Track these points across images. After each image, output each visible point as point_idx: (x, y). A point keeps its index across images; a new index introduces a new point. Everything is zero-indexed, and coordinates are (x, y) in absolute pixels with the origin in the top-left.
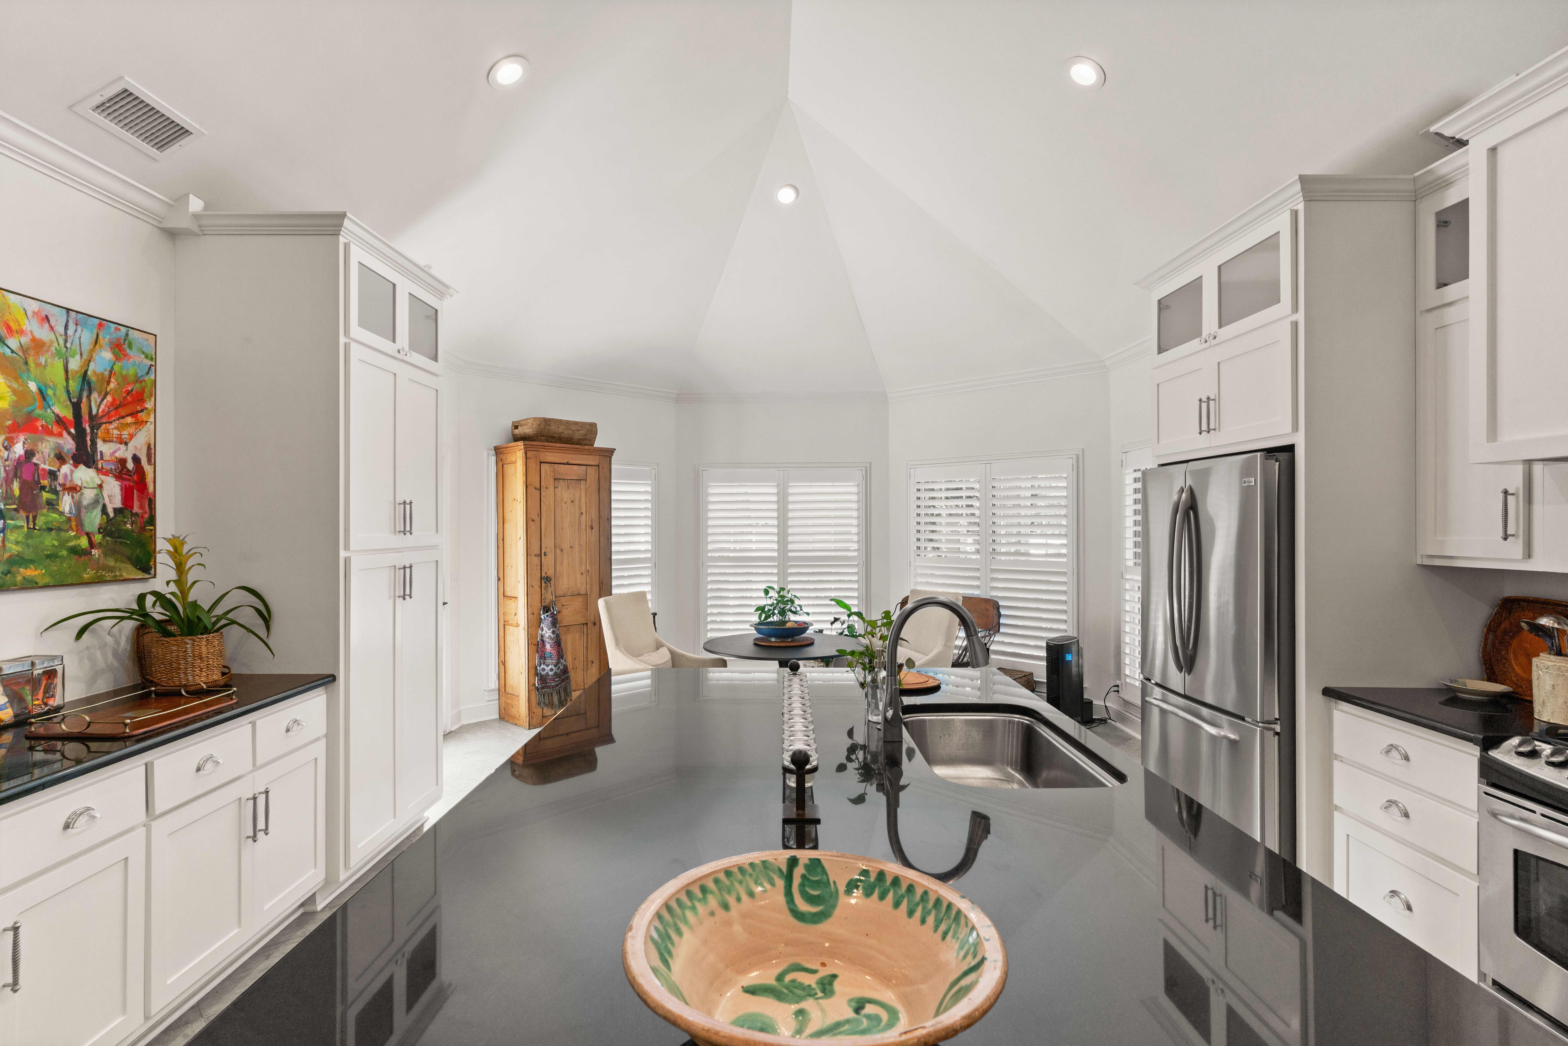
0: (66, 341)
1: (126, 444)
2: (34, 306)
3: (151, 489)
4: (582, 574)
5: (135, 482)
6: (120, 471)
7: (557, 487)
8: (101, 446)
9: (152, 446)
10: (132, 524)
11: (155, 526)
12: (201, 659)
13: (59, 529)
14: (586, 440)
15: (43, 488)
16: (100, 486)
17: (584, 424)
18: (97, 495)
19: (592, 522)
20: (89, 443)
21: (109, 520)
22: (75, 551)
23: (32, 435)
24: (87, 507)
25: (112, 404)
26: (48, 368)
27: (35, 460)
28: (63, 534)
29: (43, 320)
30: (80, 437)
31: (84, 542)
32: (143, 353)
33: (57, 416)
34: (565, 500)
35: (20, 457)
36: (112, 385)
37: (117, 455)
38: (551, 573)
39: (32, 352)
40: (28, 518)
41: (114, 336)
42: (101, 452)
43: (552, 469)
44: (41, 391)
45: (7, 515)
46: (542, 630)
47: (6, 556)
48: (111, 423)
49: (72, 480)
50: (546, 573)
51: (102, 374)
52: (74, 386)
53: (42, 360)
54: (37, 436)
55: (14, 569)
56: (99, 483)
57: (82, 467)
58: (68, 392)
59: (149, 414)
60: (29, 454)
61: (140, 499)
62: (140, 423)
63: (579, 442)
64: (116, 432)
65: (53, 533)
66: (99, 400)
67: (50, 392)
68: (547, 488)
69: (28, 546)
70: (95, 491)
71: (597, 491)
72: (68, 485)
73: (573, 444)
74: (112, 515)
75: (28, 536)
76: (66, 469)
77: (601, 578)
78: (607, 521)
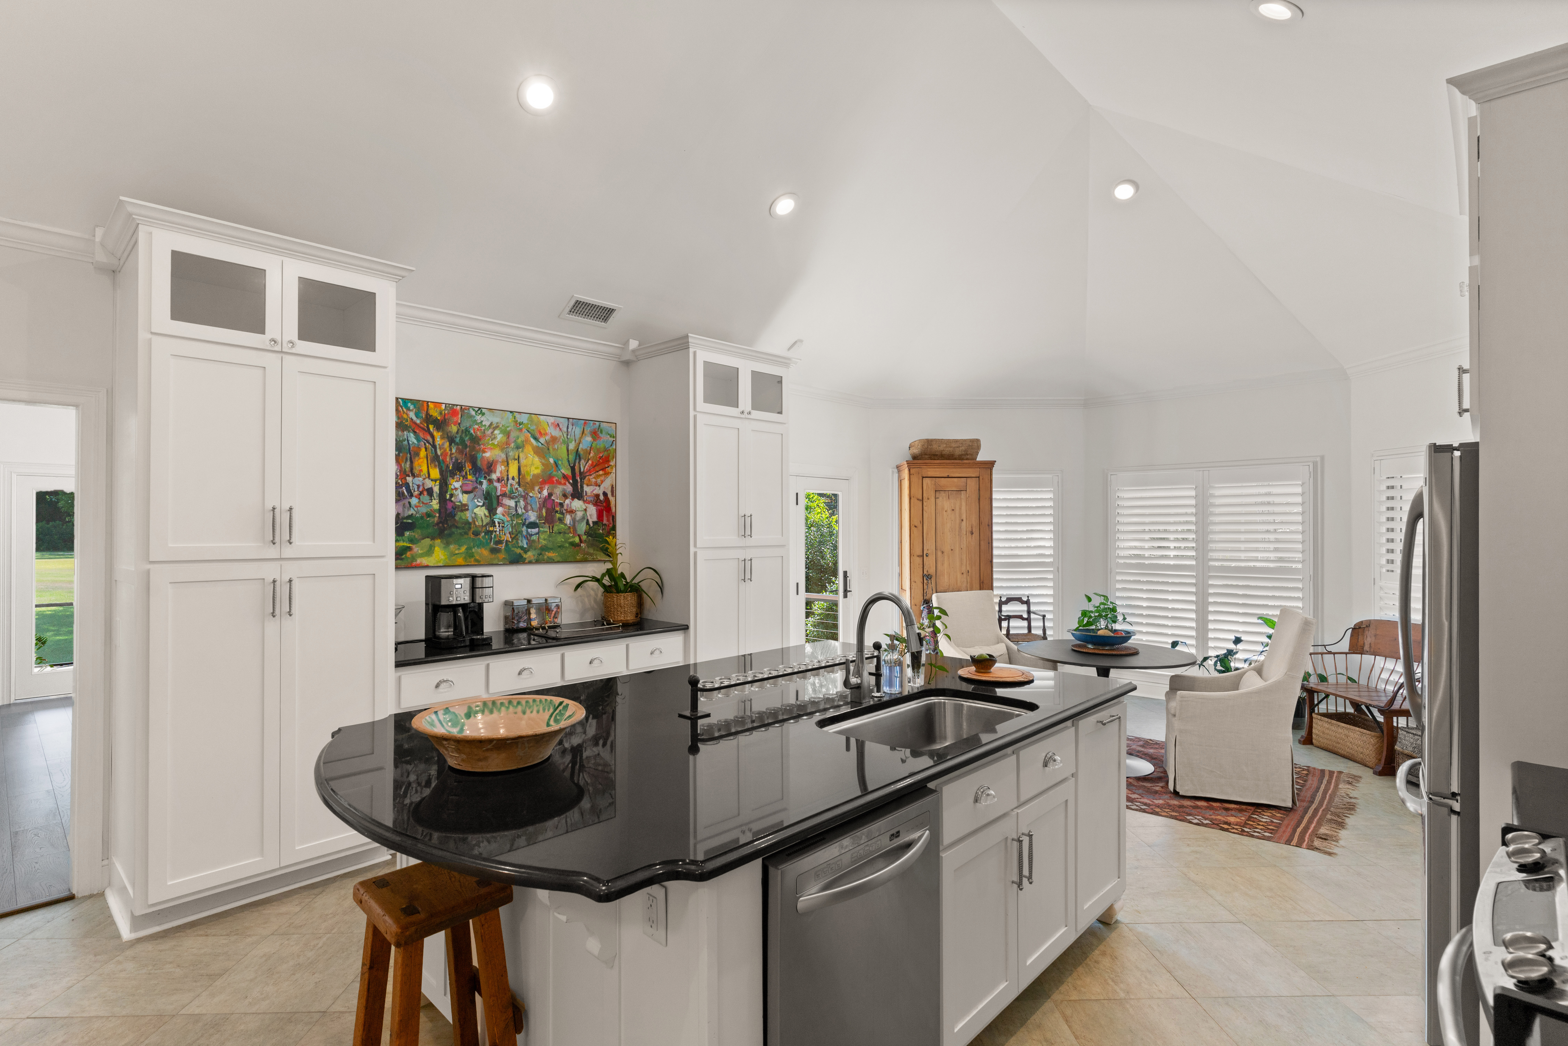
0: (567, 435)
1: (599, 486)
2: (552, 420)
3: (613, 510)
4: (963, 573)
5: (604, 507)
6: (596, 501)
7: (938, 498)
8: (586, 488)
9: (614, 486)
10: (603, 530)
11: (616, 531)
12: (621, 607)
13: (565, 533)
14: (967, 455)
15: (557, 512)
16: (585, 510)
17: (965, 440)
18: (584, 514)
19: (971, 527)
20: (579, 487)
21: (590, 528)
22: (573, 544)
23: (551, 485)
24: (578, 521)
25: (592, 465)
26: (559, 450)
27: (553, 498)
28: (566, 535)
29: (556, 426)
30: (574, 485)
31: (577, 540)
32: (609, 434)
33: (563, 474)
34: (945, 509)
35: (546, 496)
36: (591, 455)
37: (594, 492)
38: (932, 571)
39: (551, 443)
40: (549, 527)
41: (593, 428)
42: (586, 491)
43: (933, 482)
44: (555, 462)
45: (540, 526)
47: (540, 546)
48: (591, 475)
49: (571, 507)
50: (928, 571)
51: (586, 449)
52: (572, 457)
53: (556, 446)
54: (554, 485)
55: (543, 553)
56: (585, 508)
57: (576, 500)
58: (569, 461)
59: (612, 468)
60: (550, 495)
61: (607, 516)
62: (607, 474)
63: (960, 457)
64: (594, 480)
65: (562, 534)
66: (584, 464)
67: (560, 462)
68: (928, 499)
69: (549, 541)
70: (583, 513)
71: (978, 500)
72: (569, 510)
73: (955, 459)
74: (591, 525)
75: (550, 536)
76: (568, 501)
77: (982, 578)
78: (987, 527)
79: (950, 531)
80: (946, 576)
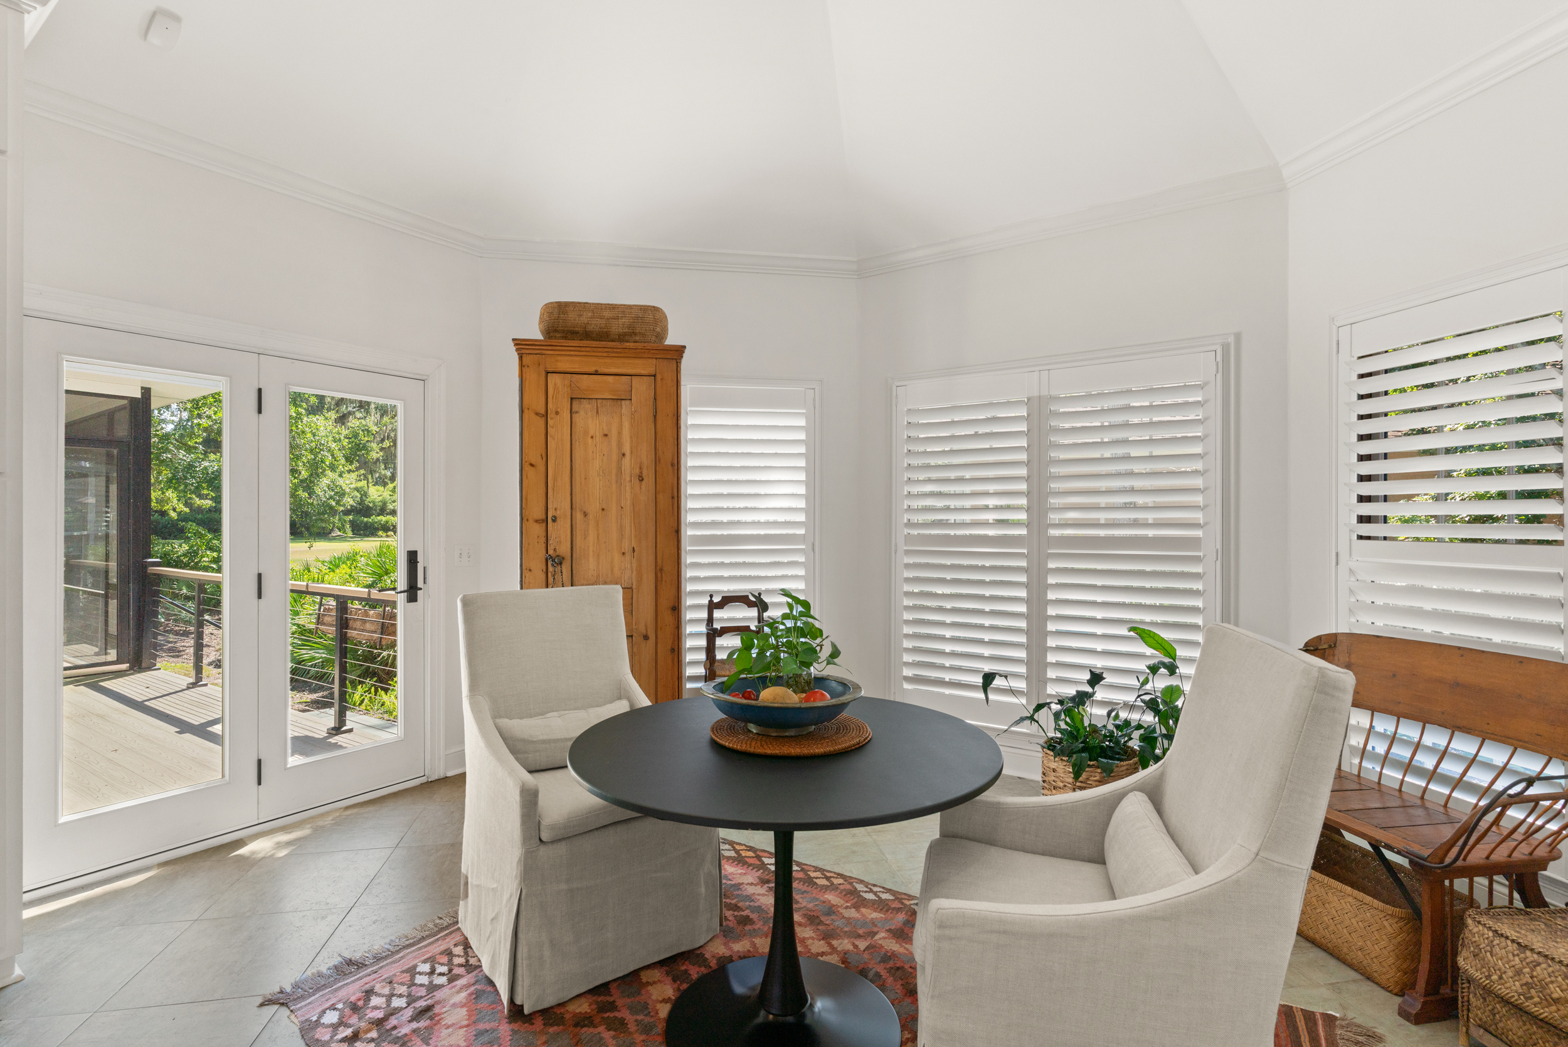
4: (624, 554)
7: (577, 412)
14: (635, 334)
17: (630, 307)
19: (640, 468)
34: (591, 433)
38: (564, 549)
43: (567, 382)
50: (555, 550)
63: (620, 339)
68: (557, 413)
71: (652, 418)
73: (608, 341)
77: (659, 562)
78: (670, 468)
79: (599, 475)
80: (591, 559)
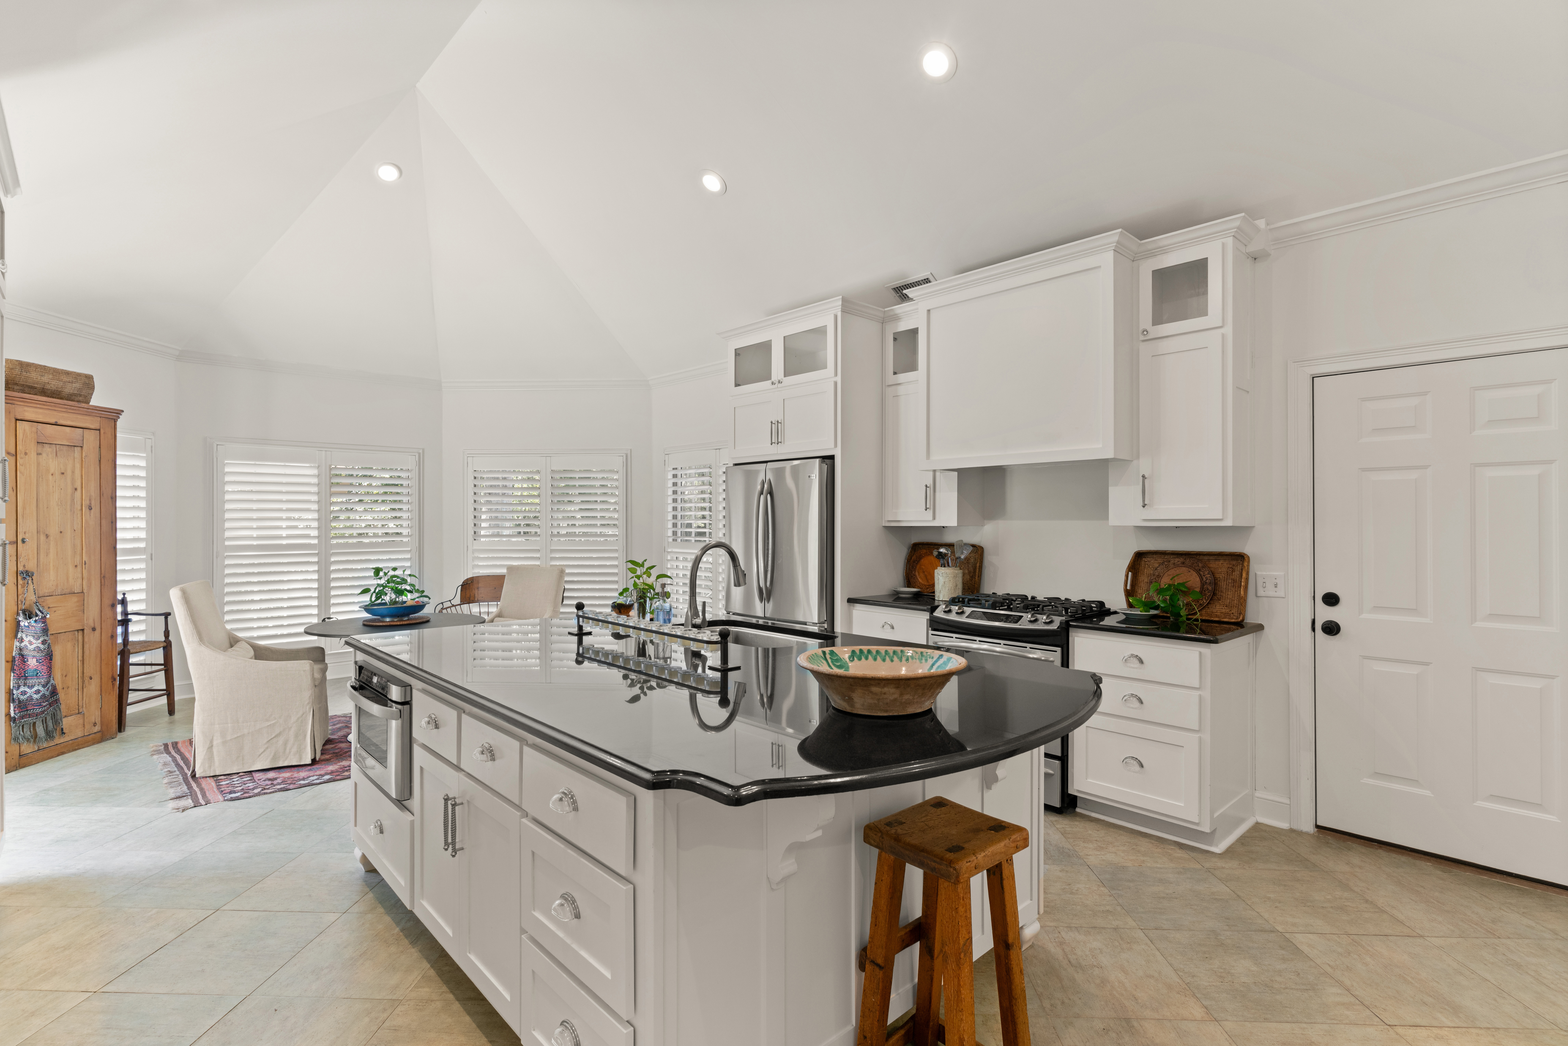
4: (76, 566)
7: (40, 454)
14: (81, 395)
17: (78, 375)
19: (90, 500)
34: (52, 471)
38: (31, 566)
43: (34, 429)
46: (22, 640)
50: (24, 566)
63: (70, 397)
68: (26, 454)
71: (98, 462)
73: (61, 398)
77: (103, 571)
78: (110, 500)
79: (57, 504)
80: (51, 572)
